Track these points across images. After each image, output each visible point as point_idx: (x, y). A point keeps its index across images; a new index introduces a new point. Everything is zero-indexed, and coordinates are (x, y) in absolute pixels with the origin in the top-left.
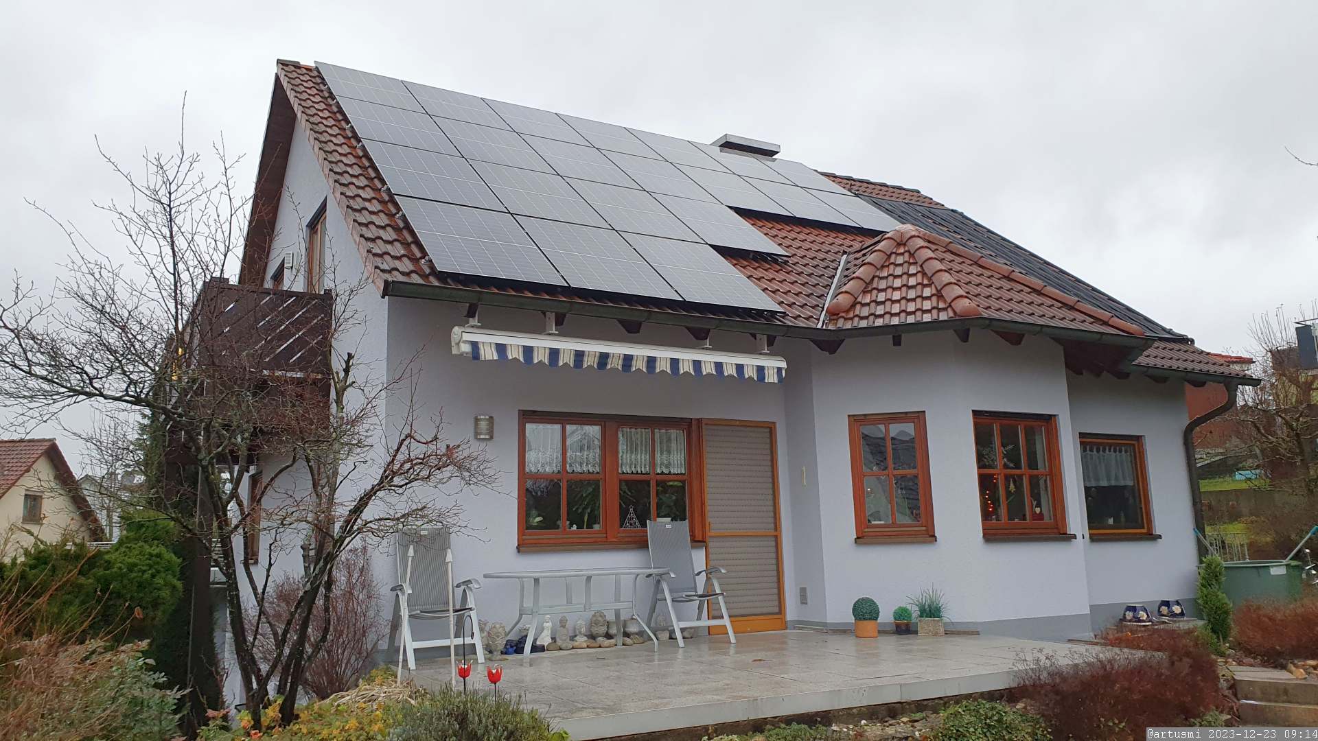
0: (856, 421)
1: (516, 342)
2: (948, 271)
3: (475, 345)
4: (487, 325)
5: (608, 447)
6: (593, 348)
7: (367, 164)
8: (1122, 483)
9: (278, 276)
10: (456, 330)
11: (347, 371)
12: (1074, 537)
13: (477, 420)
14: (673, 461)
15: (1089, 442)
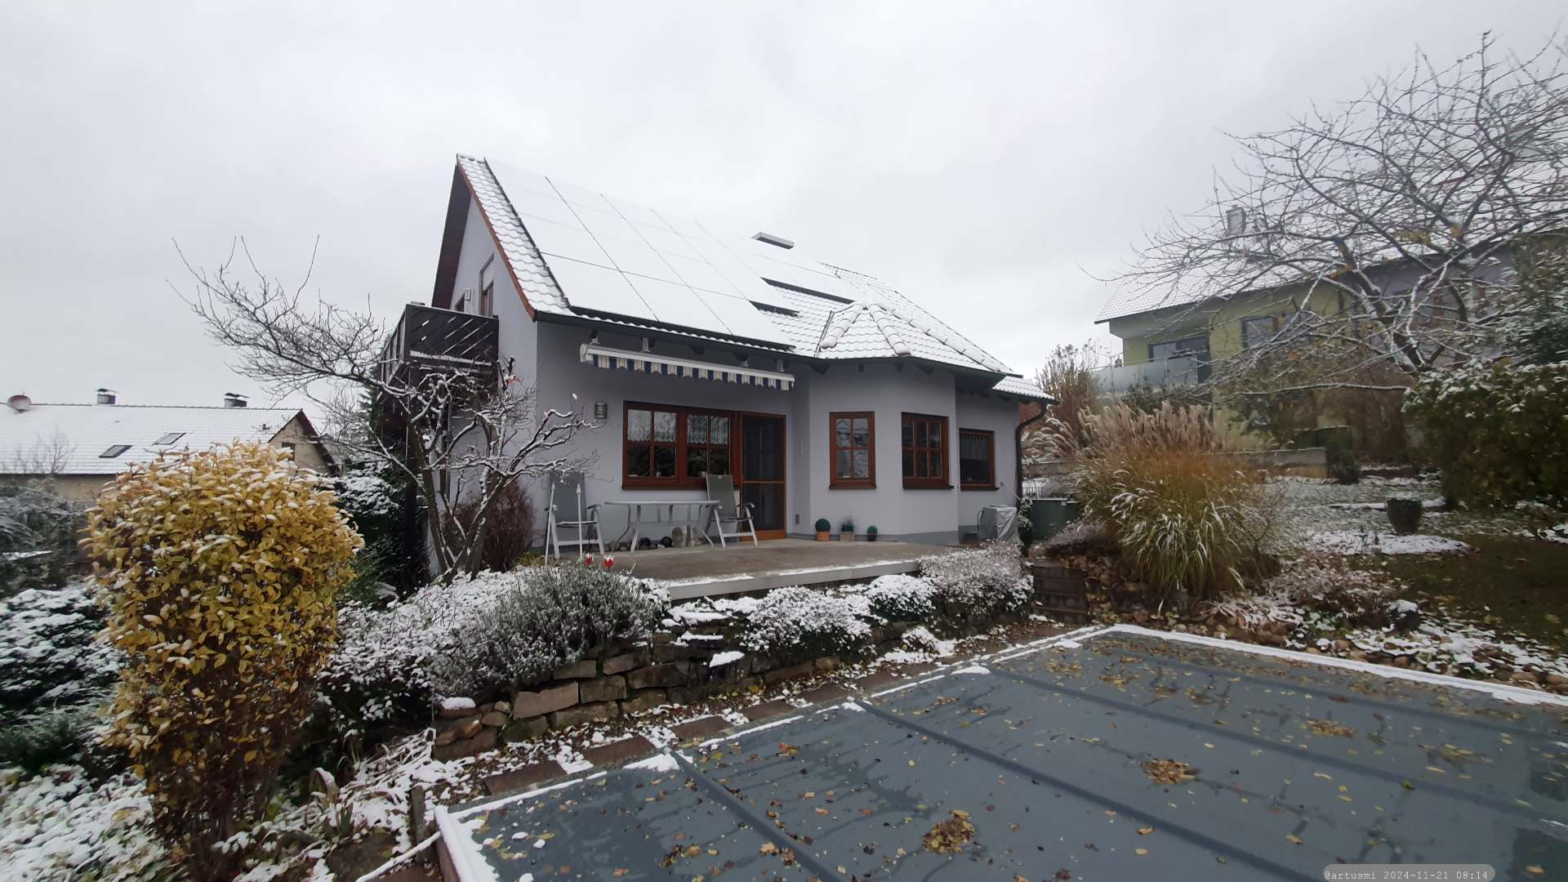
0: (835, 416)
1: (622, 355)
2: (892, 327)
3: (596, 357)
4: (604, 344)
5: (681, 427)
6: (673, 363)
7: (522, 231)
8: (980, 458)
9: (460, 306)
10: (583, 347)
11: (510, 369)
12: (953, 487)
13: (596, 406)
14: (720, 437)
15: (964, 434)
